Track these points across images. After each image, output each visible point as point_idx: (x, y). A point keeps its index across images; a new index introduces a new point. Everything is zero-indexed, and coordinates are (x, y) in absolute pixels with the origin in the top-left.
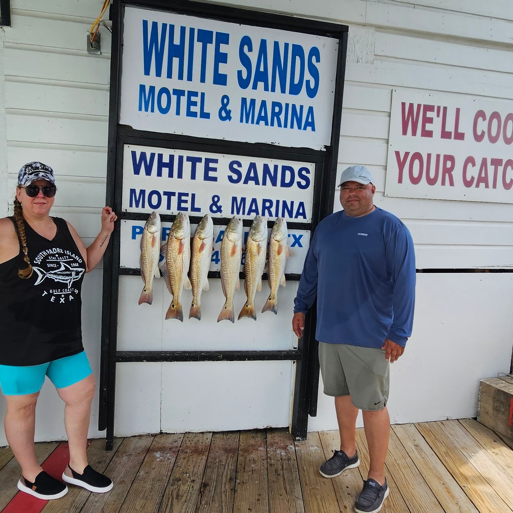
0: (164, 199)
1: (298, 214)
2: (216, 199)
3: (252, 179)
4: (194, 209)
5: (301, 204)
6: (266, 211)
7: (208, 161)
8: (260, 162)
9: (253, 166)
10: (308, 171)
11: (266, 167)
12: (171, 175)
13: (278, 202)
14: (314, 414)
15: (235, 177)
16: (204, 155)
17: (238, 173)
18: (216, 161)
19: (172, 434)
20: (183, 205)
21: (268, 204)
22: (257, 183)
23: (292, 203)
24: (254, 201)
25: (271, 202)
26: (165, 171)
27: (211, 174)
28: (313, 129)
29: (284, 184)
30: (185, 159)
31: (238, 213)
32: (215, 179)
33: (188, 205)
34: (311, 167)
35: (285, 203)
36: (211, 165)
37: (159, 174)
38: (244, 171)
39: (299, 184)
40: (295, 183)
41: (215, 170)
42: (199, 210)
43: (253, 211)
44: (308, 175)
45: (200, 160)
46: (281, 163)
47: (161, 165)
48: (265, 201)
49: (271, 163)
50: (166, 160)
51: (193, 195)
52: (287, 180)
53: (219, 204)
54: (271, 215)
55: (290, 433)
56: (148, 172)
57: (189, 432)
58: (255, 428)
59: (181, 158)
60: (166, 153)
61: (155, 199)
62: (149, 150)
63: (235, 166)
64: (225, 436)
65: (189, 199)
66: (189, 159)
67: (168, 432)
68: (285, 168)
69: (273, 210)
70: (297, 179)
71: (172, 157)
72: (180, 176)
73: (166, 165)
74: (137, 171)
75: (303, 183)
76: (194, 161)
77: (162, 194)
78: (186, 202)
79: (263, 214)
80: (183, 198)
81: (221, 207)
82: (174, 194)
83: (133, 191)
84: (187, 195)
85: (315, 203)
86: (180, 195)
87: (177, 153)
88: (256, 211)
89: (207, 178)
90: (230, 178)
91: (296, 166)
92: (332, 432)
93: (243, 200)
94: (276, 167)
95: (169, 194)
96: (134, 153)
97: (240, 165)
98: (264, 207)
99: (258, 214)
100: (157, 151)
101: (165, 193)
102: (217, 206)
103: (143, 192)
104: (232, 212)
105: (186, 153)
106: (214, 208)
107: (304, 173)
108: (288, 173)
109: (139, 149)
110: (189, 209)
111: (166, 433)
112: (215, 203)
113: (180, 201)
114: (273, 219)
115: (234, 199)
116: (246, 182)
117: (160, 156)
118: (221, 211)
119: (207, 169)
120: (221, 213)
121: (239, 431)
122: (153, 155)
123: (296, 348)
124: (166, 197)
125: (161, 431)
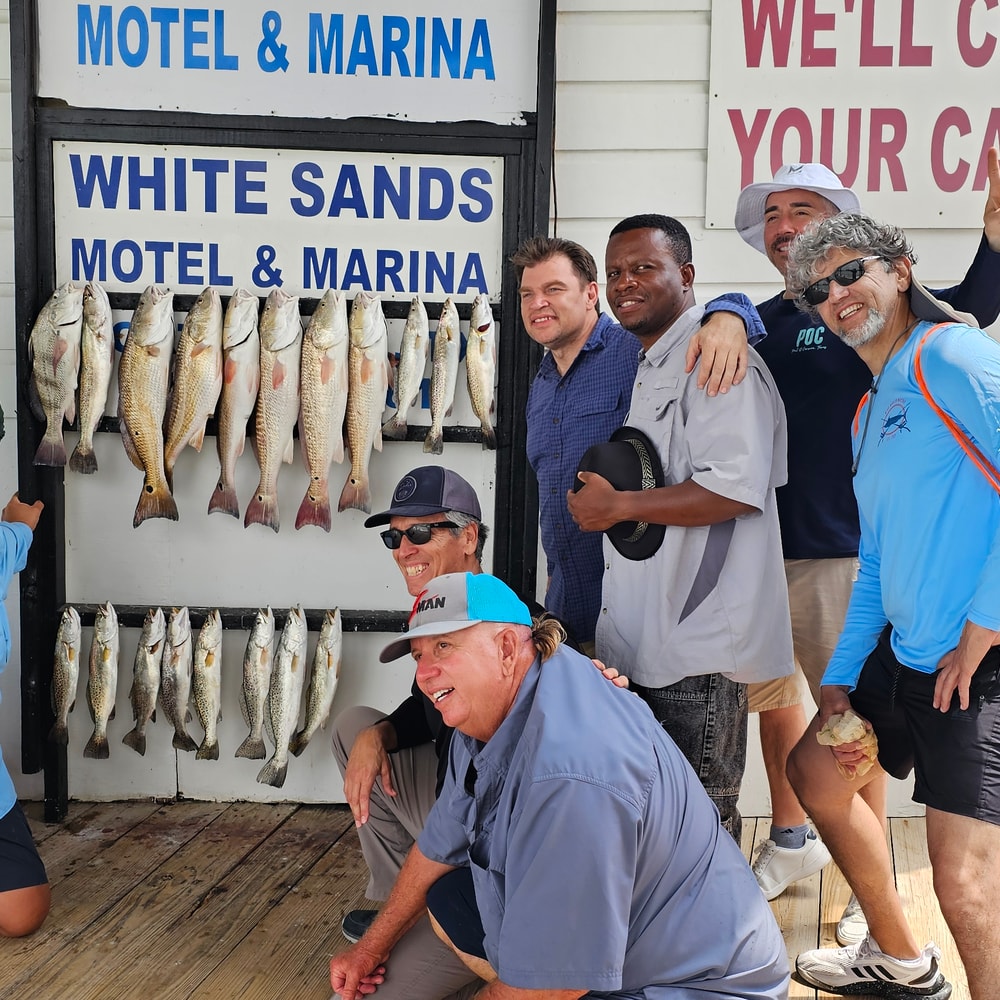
0: (149, 258)
1: (466, 282)
2: (266, 255)
3: (348, 204)
4: (216, 279)
5: (474, 259)
6: (387, 278)
7: (242, 167)
8: (365, 164)
9: (348, 173)
10: (485, 177)
11: (380, 173)
12: (160, 204)
13: (414, 256)
15: (308, 201)
16: (232, 155)
17: (317, 193)
18: (261, 167)
19: (204, 801)
20: (192, 271)
21: (390, 263)
22: (362, 213)
23: (450, 256)
24: (357, 255)
25: (397, 256)
26: (147, 195)
27: (252, 197)
28: (490, 75)
29: (426, 213)
30: (189, 166)
31: (320, 285)
32: (261, 209)
33: (204, 271)
34: (494, 166)
35: (431, 257)
36: (251, 176)
37: (135, 204)
38: (328, 185)
39: (465, 210)
40: (455, 209)
41: (260, 186)
42: (228, 281)
43: (356, 280)
44: (485, 187)
45: (223, 166)
46: (417, 162)
47: (137, 182)
48: (382, 255)
49: (393, 163)
50: (147, 170)
51: (214, 248)
52: (436, 202)
53: (273, 266)
54: (398, 287)
56: (110, 201)
57: (244, 802)
59: (180, 164)
60: (147, 155)
61: (127, 261)
62: (107, 151)
63: (307, 176)
64: (325, 814)
65: (204, 256)
66: (198, 165)
67: (195, 798)
68: (427, 175)
69: (404, 275)
70: (459, 197)
71: (159, 164)
72: (181, 205)
73: (147, 182)
74: (84, 200)
75: (476, 207)
76: (211, 169)
77: (142, 247)
78: (198, 263)
79: (381, 287)
80: (191, 255)
81: (278, 272)
82: (169, 247)
83: (78, 245)
84: (198, 247)
86: (185, 248)
87: (171, 153)
88: (364, 279)
89: (242, 206)
90: (297, 205)
91: (456, 166)
93: (331, 254)
94: (405, 172)
95: (160, 248)
96: (75, 161)
97: (317, 172)
98: (382, 270)
99: (367, 287)
100: (126, 151)
101: (150, 246)
102: (269, 271)
103: (100, 245)
104: (307, 285)
105: (191, 153)
106: (264, 276)
107: (476, 182)
108: (436, 187)
109: (86, 151)
110: (207, 280)
111: (193, 799)
112: (264, 265)
113: (184, 263)
114: (406, 296)
115: (309, 253)
116: (334, 212)
117: (134, 163)
118: (279, 283)
119: (242, 186)
120: (279, 286)
122: (117, 162)
124: (152, 254)
125: (178, 793)
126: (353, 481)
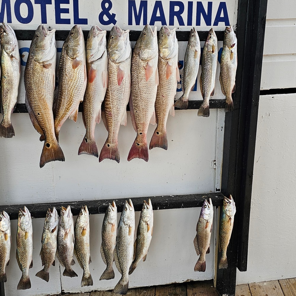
0: (37, 8)
1: (218, 19)
2: (107, 5)
4: (78, 20)
5: (223, 6)
6: (175, 17)
13: (190, 4)
14: (244, 268)
19: (75, 293)
20: (63, 16)
21: (177, 9)
23: (210, 4)
24: (158, 4)
25: (181, 5)
31: (138, 23)
33: (70, 16)
35: (200, 4)
42: (85, 21)
43: (158, 19)
48: (172, 4)
51: (76, 2)
53: (111, 12)
54: (181, 23)
55: (215, 287)
57: (96, 291)
58: (173, 282)
61: (24, 10)
64: (137, 294)
65: (70, 6)
67: (71, 292)
69: (185, 16)
77: (33, 2)
78: (66, 11)
79: (172, 23)
80: (62, 6)
81: (114, 15)
82: (49, 1)
85: (241, 3)
86: (58, 2)
88: (162, 19)
92: (265, 284)
93: (144, 4)
95: (43, 3)
98: (172, 13)
99: (164, 23)
102: (108, 15)
104: (130, 23)
106: (106, 18)
110: (72, 21)
111: (69, 293)
112: (105, 11)
113: (58, 11)
114: (186, 28)
115: (132, 4)
118: (115, 22)
120: (115, 24)
121: (155, 287)
123: (219, 190)
124: (39, 6)
125: (62, 291)
126: (158, 133)
